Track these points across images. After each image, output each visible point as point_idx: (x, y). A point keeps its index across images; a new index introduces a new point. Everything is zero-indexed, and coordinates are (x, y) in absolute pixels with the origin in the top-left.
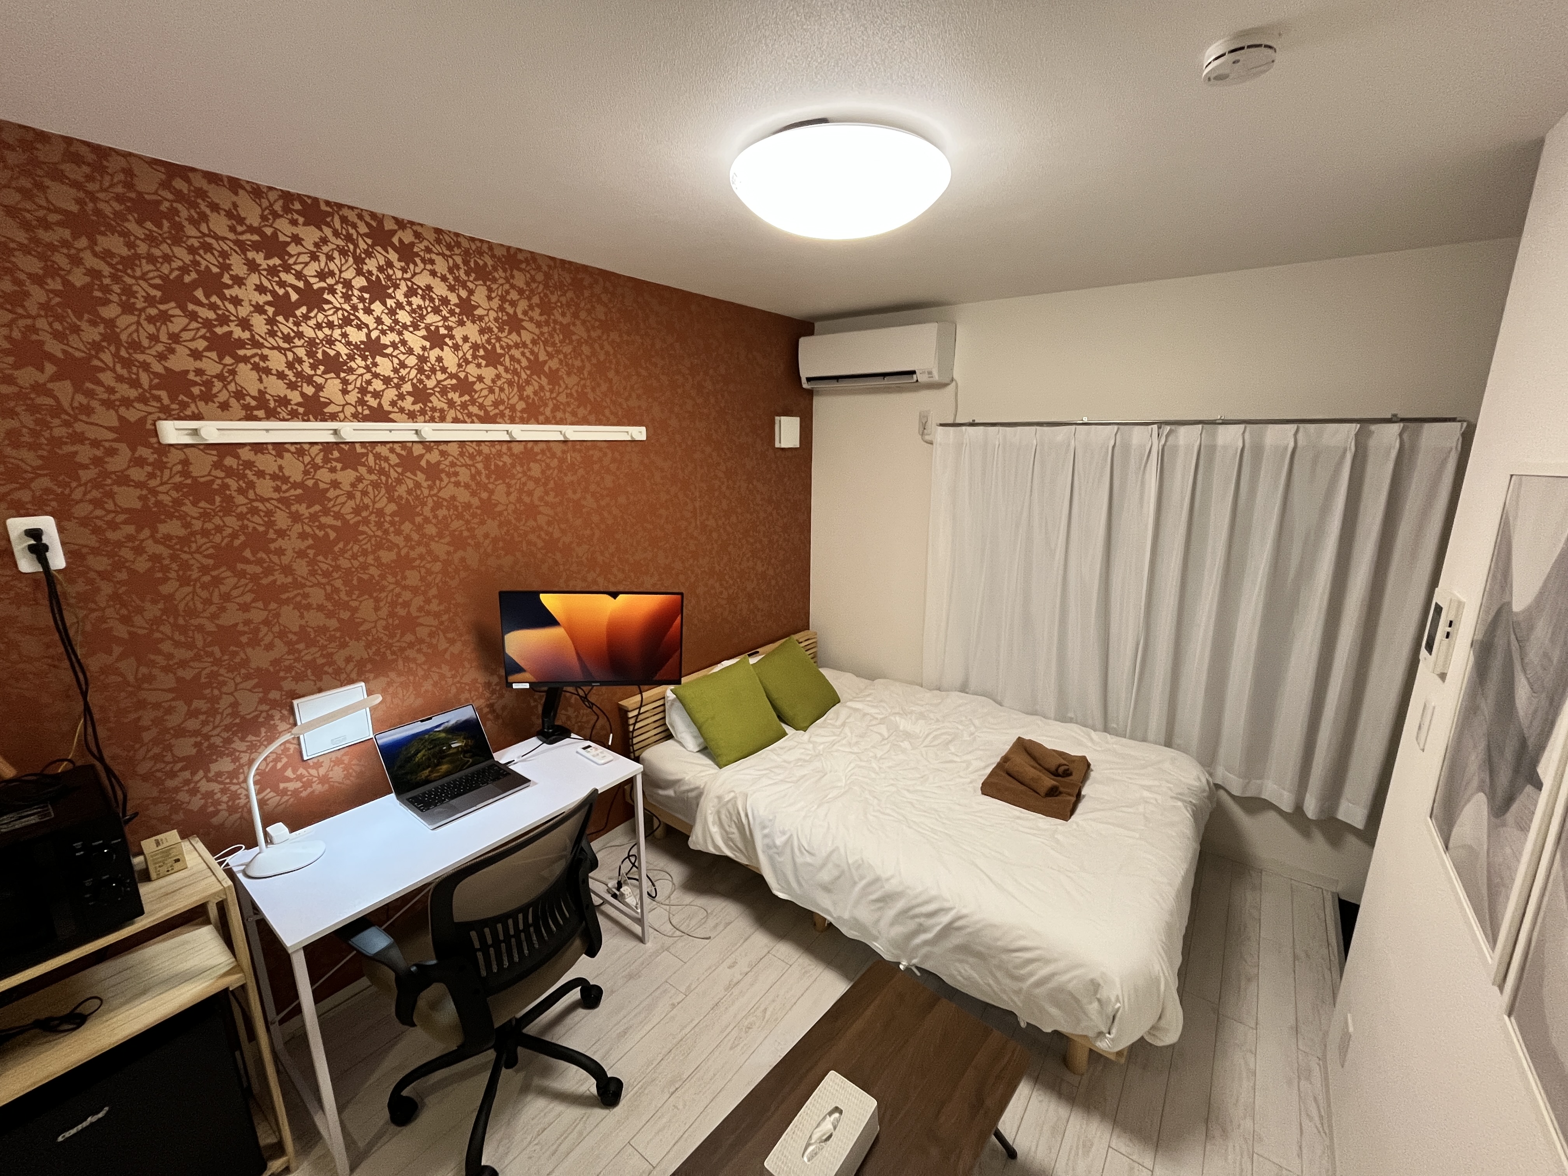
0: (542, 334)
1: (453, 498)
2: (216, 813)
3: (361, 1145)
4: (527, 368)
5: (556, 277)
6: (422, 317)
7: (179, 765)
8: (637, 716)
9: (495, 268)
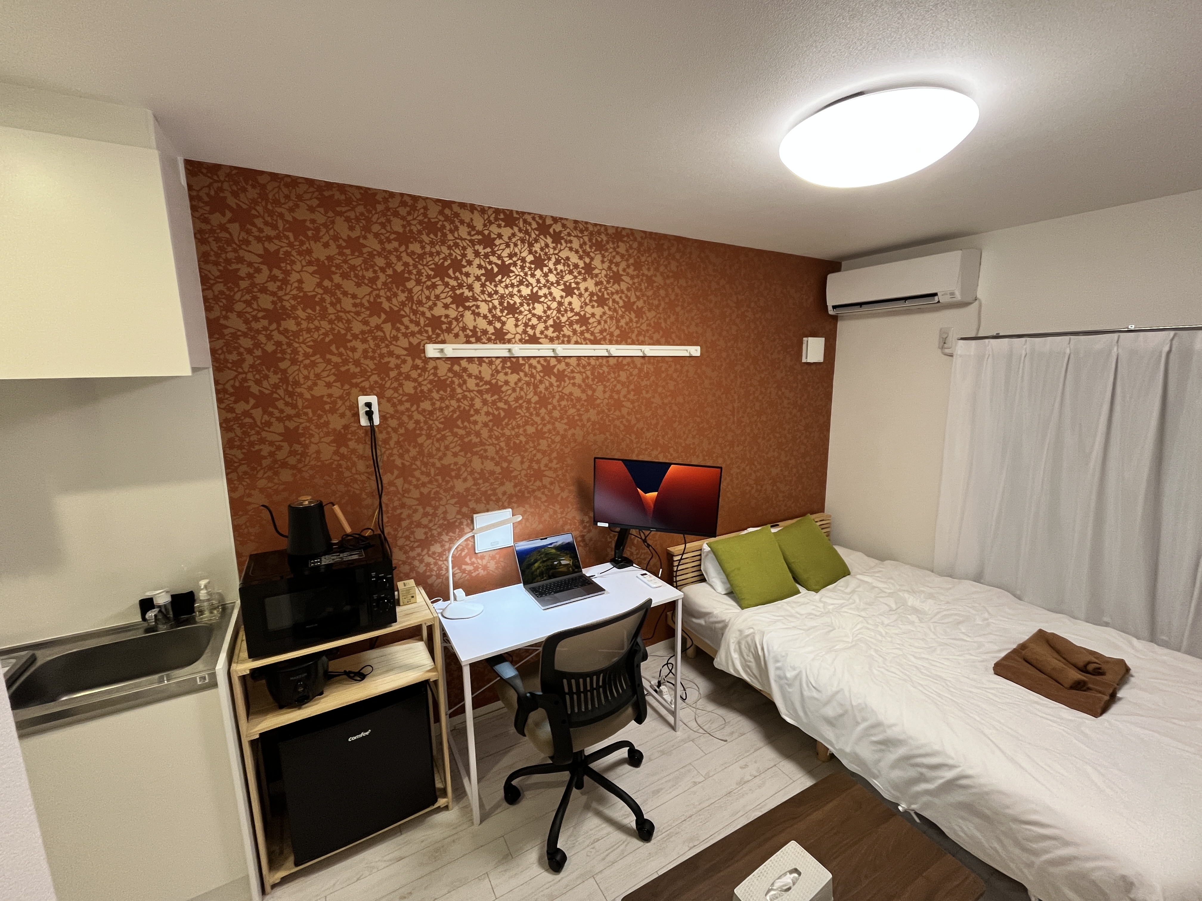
0: (634, 283)
1: (571, 394)
2: (431, 576)
3: (487, 807)
4: (622, 307)
5: (646, 244)
6: (562, 277)
7: (416, 544)
8: (680, 560)
9: (608, 242)
